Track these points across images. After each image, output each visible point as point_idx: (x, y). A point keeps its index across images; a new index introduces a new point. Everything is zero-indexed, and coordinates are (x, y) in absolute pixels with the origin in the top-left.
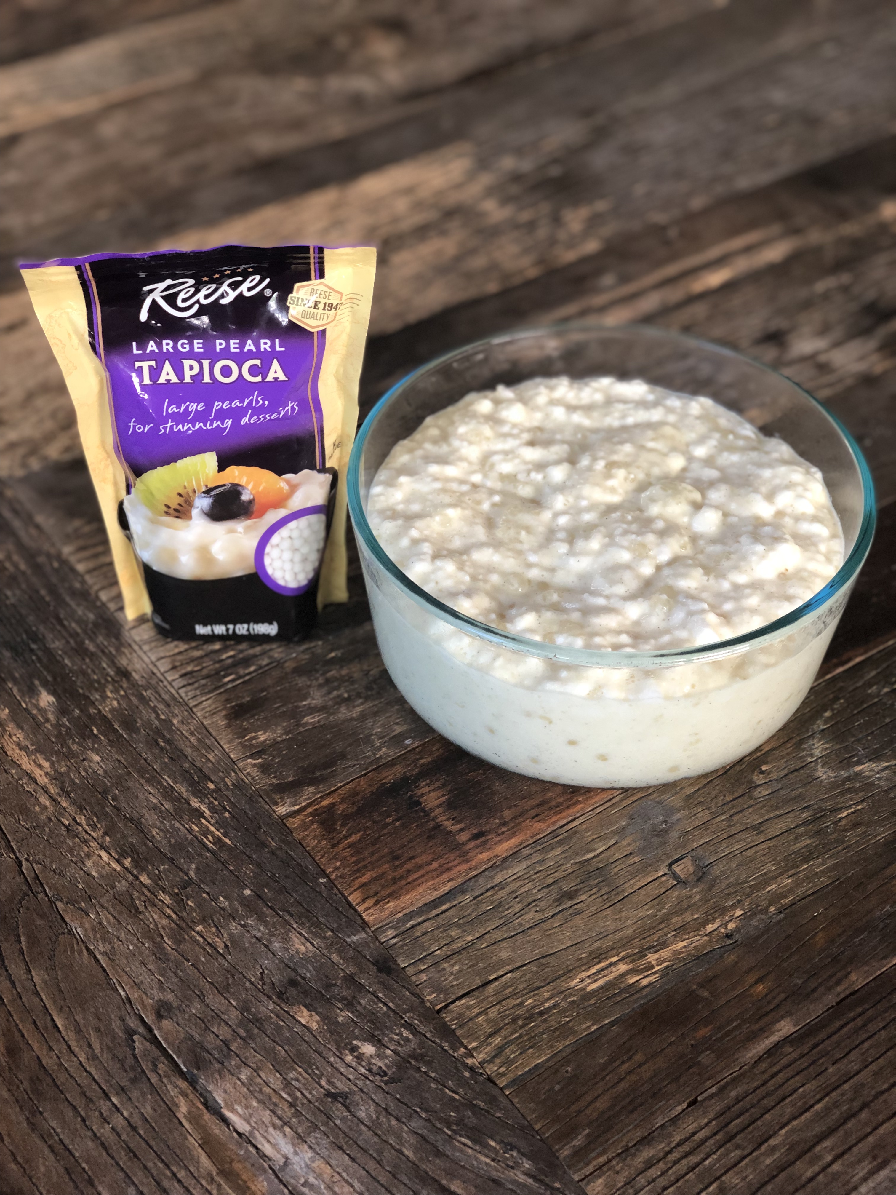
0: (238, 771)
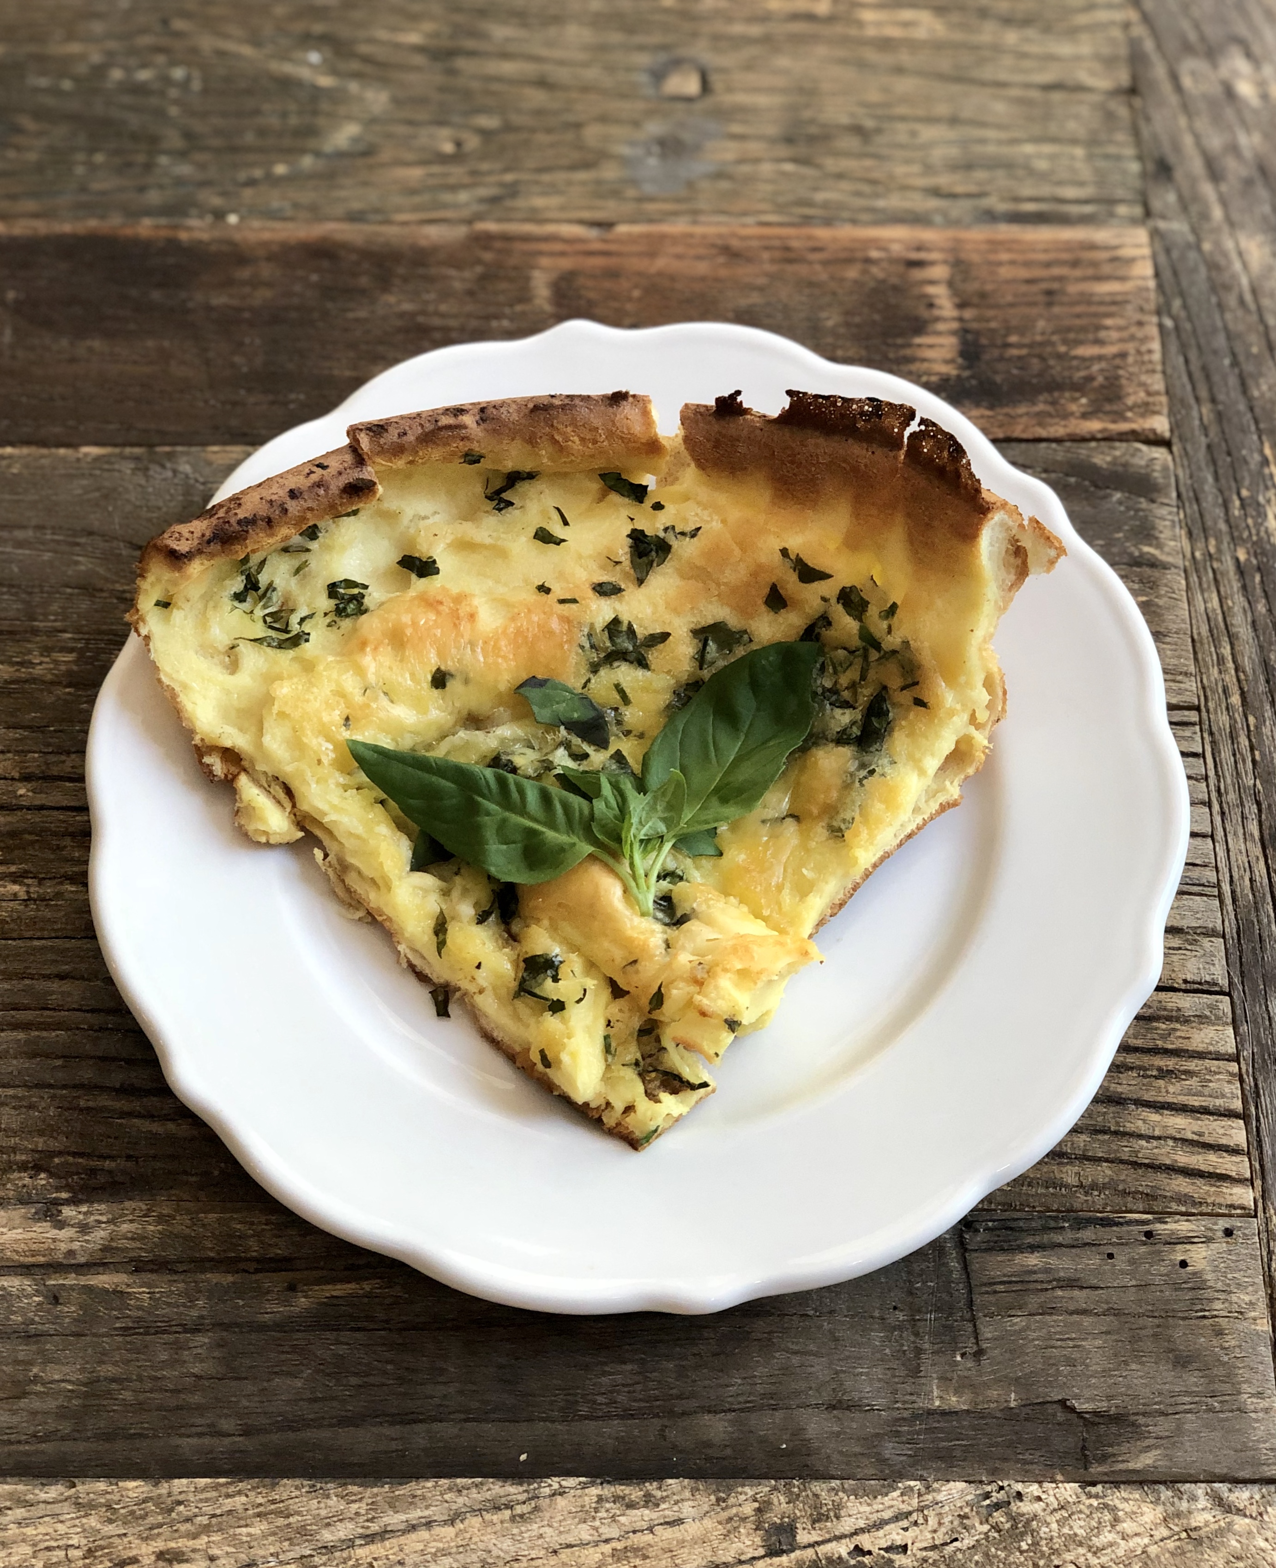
0: (1188, 555)
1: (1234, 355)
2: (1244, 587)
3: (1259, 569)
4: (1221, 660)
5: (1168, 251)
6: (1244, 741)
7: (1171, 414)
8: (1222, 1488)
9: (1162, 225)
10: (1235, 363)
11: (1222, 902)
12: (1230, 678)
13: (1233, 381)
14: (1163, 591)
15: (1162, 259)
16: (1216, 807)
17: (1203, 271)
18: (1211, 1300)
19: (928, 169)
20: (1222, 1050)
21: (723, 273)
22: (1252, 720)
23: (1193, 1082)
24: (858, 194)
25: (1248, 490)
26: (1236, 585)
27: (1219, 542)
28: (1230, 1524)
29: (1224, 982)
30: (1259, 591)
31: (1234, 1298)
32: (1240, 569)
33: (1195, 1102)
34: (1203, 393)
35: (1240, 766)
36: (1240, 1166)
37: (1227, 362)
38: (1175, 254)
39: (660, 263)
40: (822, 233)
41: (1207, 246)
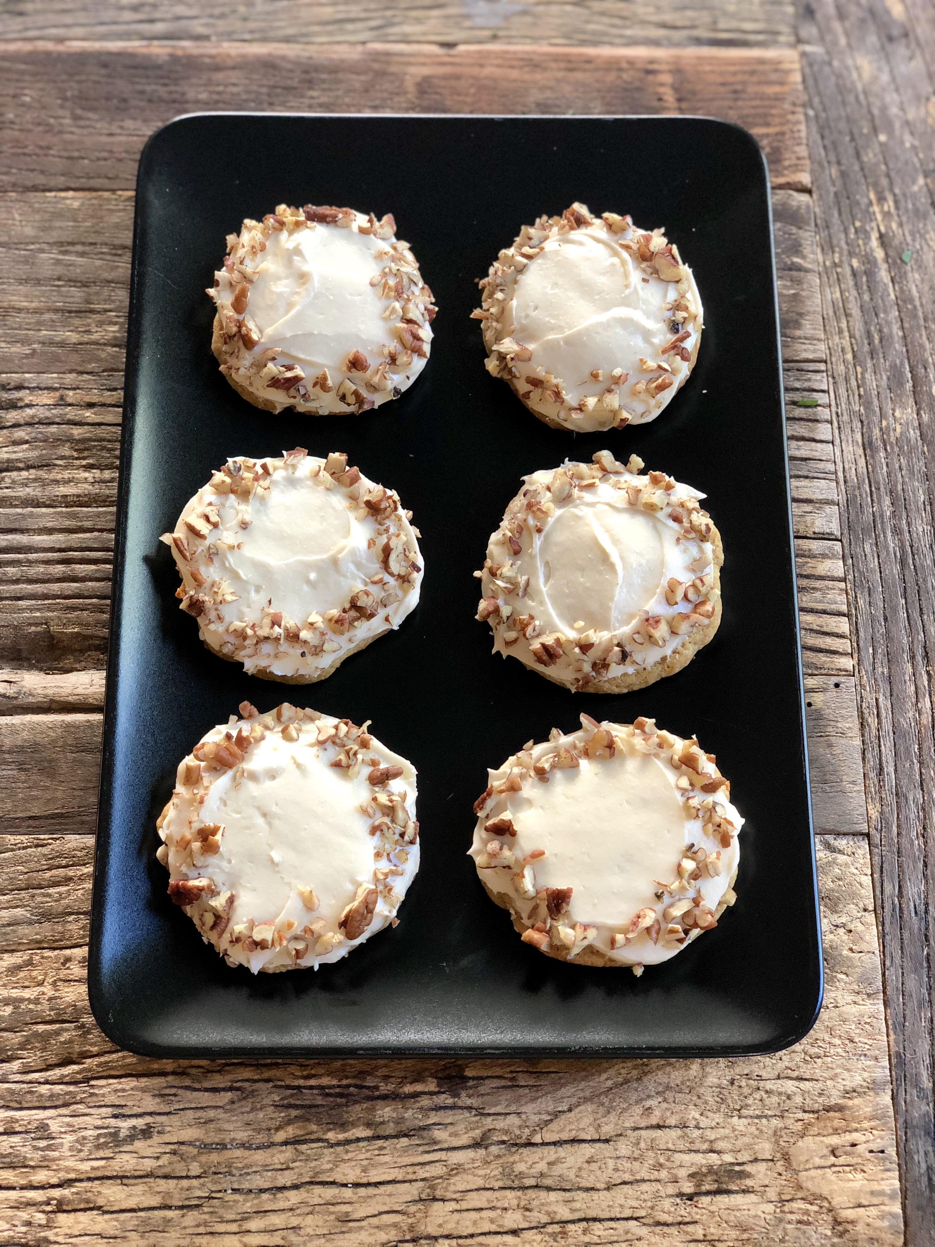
0: (821, 263)
1: (852, 134)
2: (856, 284)
3: (865, 272)
4: (841, 331)
5: (811, 65)
6: (854, 383)
7: (812, 172)
8: (830, 838)
9: (808, 48)
10: (853, 139)
11: (837, 483)
12: (846, 342)
13: (851, 151)
14: (805, 286)
15: (807, 71)
16: (835, 424)
17: (833, 79)
18: (826, 726)
19: (658, 9)
20: (836, 575)
21: (527, 77)
22: (859, 369)
23: (818, 594)
24: (614, 26)
25: (860, 221)
26: (851, 283)
27: (841, 254)
28: (835, 859)
29: (838, 533)
30: (865, 287)
31: (839, 725)
32: (854, 274)
33: (820, 606)
34: (833, 158)
35: (851, 397)
36: (844, 645)
37: (847, 138)
38: (816, 68)
39: (487, 71)
40: (591, 51)
41: (836, 63)
